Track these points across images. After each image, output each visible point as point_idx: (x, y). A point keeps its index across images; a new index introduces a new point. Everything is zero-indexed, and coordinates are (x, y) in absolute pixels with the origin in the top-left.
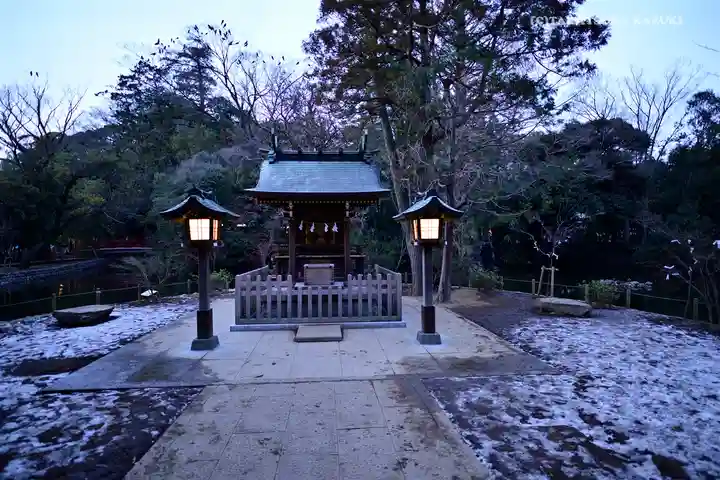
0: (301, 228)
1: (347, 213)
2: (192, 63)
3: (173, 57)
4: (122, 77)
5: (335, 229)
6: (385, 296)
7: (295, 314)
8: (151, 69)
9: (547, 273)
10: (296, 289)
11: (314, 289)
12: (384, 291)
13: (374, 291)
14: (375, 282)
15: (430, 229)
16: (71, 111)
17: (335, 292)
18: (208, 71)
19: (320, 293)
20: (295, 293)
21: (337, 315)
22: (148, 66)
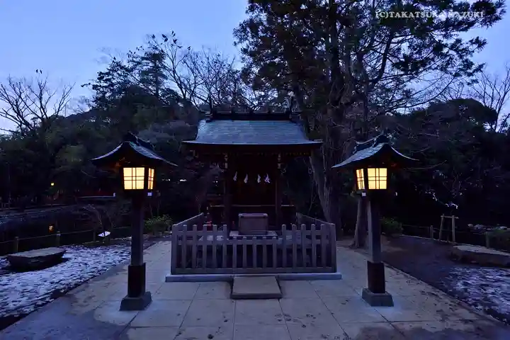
0: (235, 179)
1: (279, 165)
2: (151, 64)
3: (138, 60)
4: (101, 73)
5: (267, 180)
6: (319, 247)
7: (230, 265)
8: (122, 68)
9: (448, 222)
10: (231, 238)
11: (248, 238)
12: (318, 241)
13: (308, 241)
14: (308, 232)
15: (378, 179)
16: (64, 98)
17: (269, 242)
18: (162, 70)
19: (255, 243)
20: (231, 242)
21: (272, 266)
22: (120, 65)
